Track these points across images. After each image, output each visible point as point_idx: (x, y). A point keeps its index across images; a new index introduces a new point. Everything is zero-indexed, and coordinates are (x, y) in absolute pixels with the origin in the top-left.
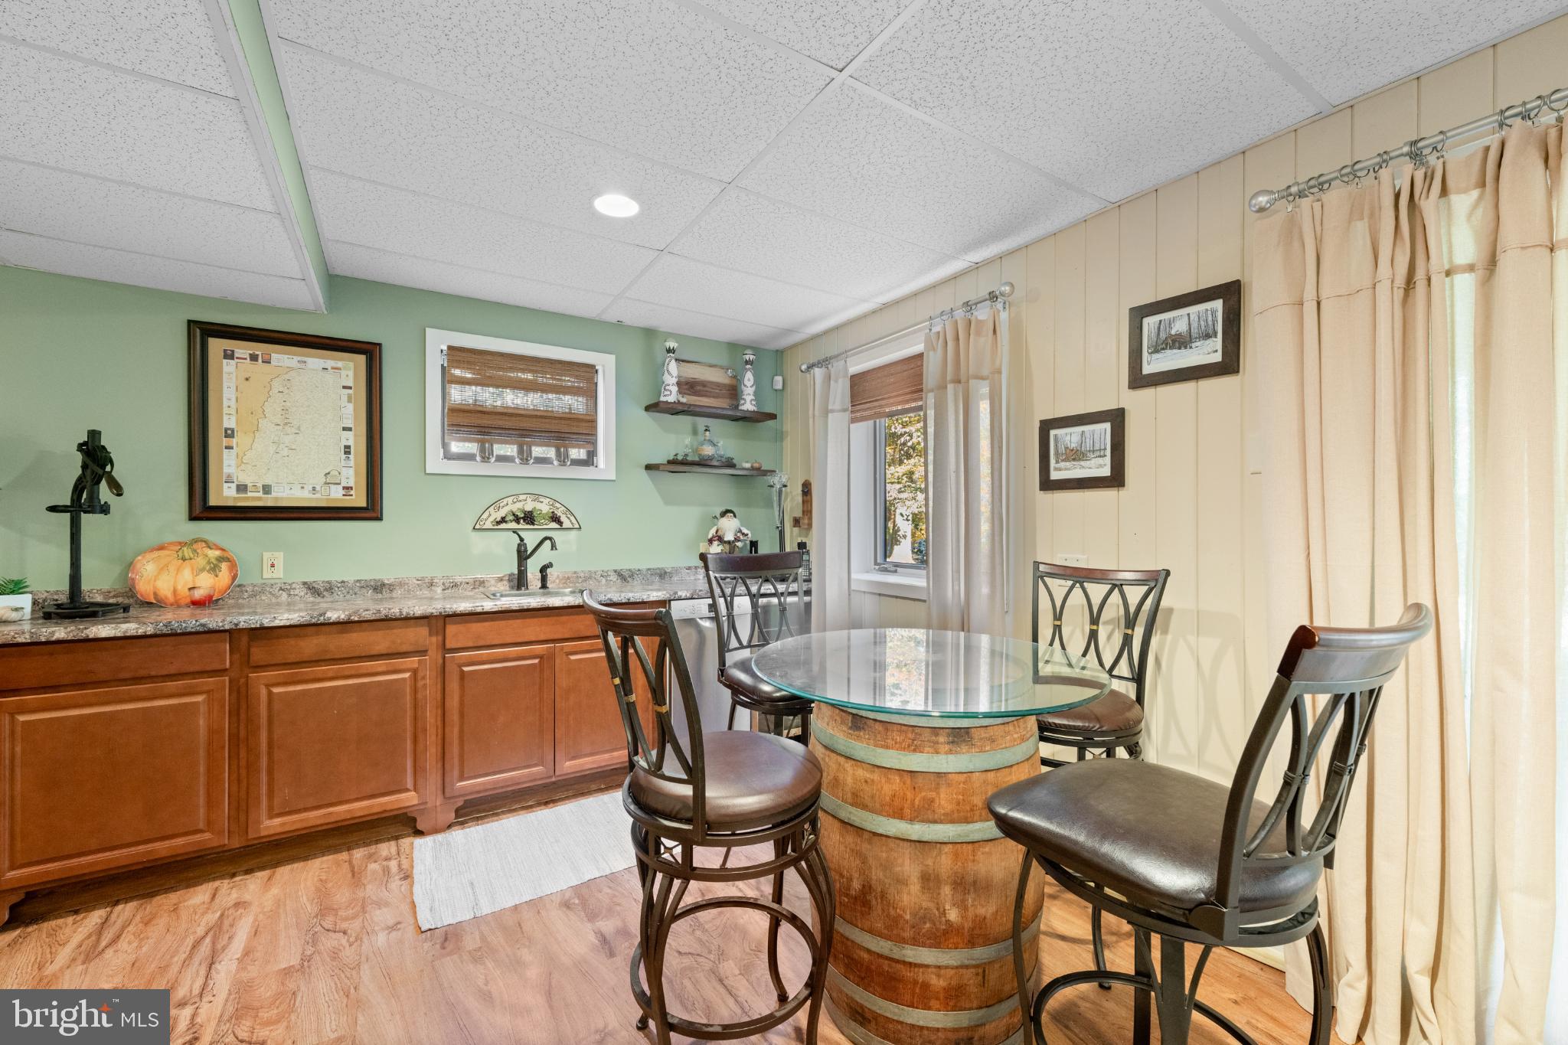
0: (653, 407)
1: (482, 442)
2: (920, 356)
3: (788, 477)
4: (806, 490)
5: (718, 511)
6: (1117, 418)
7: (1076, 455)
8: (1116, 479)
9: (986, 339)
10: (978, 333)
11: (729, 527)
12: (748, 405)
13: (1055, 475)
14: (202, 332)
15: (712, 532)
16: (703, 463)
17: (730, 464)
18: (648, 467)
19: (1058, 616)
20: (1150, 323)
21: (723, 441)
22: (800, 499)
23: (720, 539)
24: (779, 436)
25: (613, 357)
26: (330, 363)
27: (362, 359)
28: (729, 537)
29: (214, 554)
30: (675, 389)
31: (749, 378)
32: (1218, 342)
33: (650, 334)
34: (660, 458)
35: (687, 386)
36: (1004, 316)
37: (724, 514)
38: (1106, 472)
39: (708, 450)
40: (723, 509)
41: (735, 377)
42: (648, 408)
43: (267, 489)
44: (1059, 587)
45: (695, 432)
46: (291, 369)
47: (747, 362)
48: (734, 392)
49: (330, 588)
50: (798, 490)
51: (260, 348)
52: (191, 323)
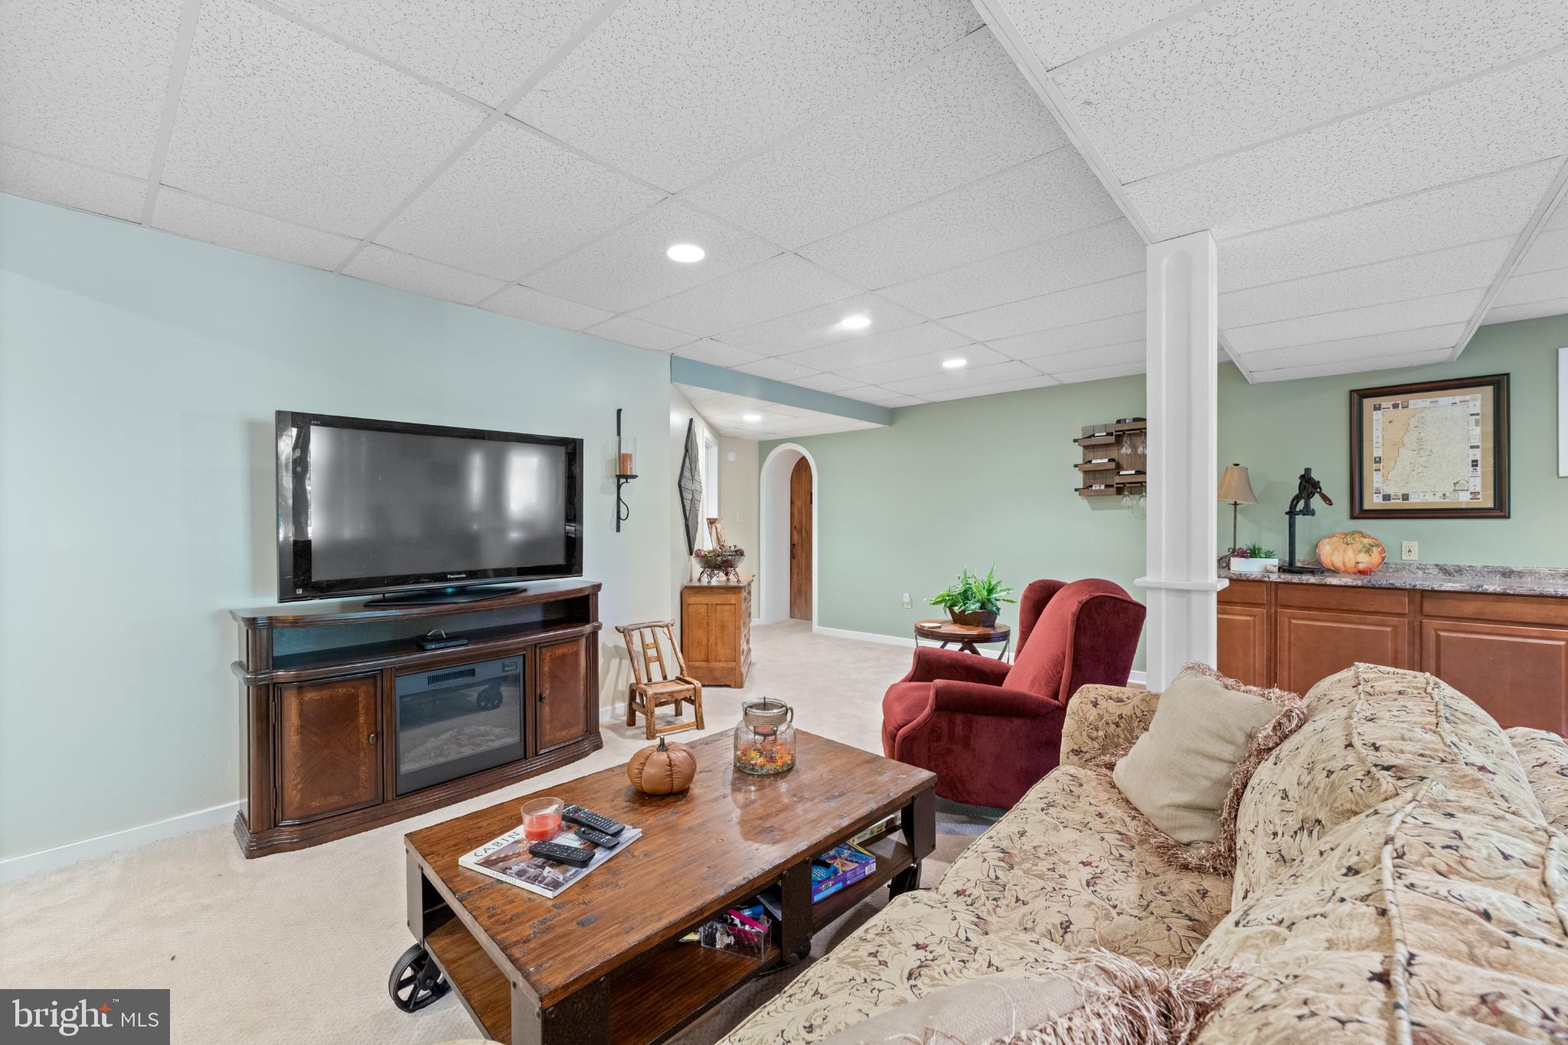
14: (1358, 397)
26: (1459, 399)
27: (1489, 389)
29: (1367, 541)
43: (1405, 497)
46: (1425, 408)
49: (1459, 570)
51: (1399, 399)
52: (1352, 392)
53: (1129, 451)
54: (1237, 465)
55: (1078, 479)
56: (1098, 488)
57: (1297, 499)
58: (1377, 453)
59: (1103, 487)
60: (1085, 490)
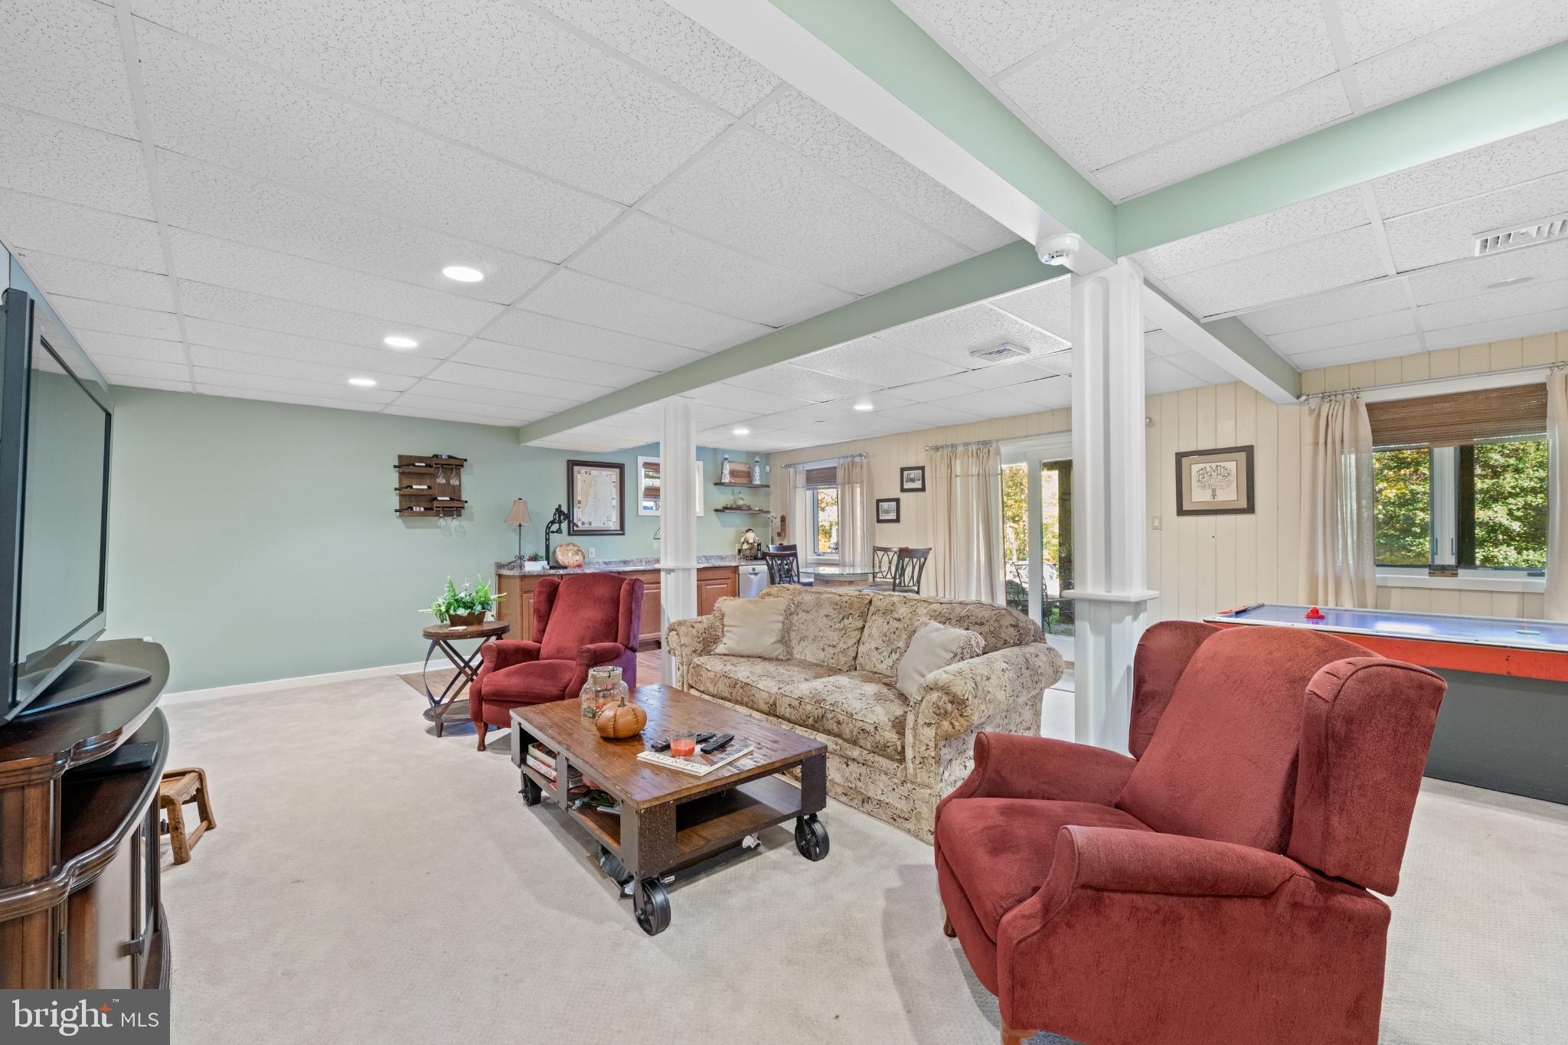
0: (719, 484)
1: (655, 502)
2: (835, 468)
3: (775, 514)
4: (783, 519)
5: (744, 530)
6: (897, 501)
7: (887, 512)
8: (897, 520)
9: (859, 469)
10: (856, 467)
11: (751, 537)
12: (757, 482)
13: (881, 518)
14: (572, 464)
15: (742, 540)
16: (739, 508)
17: (749, 508)
18: (716, 510)
19: (880, 563)
20: (906, 473)
21: (745, 498)
22: (779, 524)
23: (747, 542)
24: (768, 495)
25: (702, 462)
26: (609, 473)
27: (618, 470)
28: (751, 541)
29: (576, 548)
30: (728, 476)
31: (757, 469)
32: (920, 482)
33: (715, 450)
34: (720, 507)
35: (733, 473)
36: (865, 461)
37: (747, 531)
38: (895, 518)
39: (741, 503)
40: (747, 529)
41: (749, 468)
42: (715, 484)
43: (590, 523)
44: (880, 553)
45: (733, 493)
46: (597, 476)
47: (756, 462)
48: (749, 475)
49: (610, 562)
50: (779, 519)
51: (588, 469)
52: (568, 461)
53: (444, 481)
54: (520, 499)
55: (395, 501)
56: (418, 509)
57: (553, 522)
58: (579, 499)
59: (422, 509)
60: (404, 510)
